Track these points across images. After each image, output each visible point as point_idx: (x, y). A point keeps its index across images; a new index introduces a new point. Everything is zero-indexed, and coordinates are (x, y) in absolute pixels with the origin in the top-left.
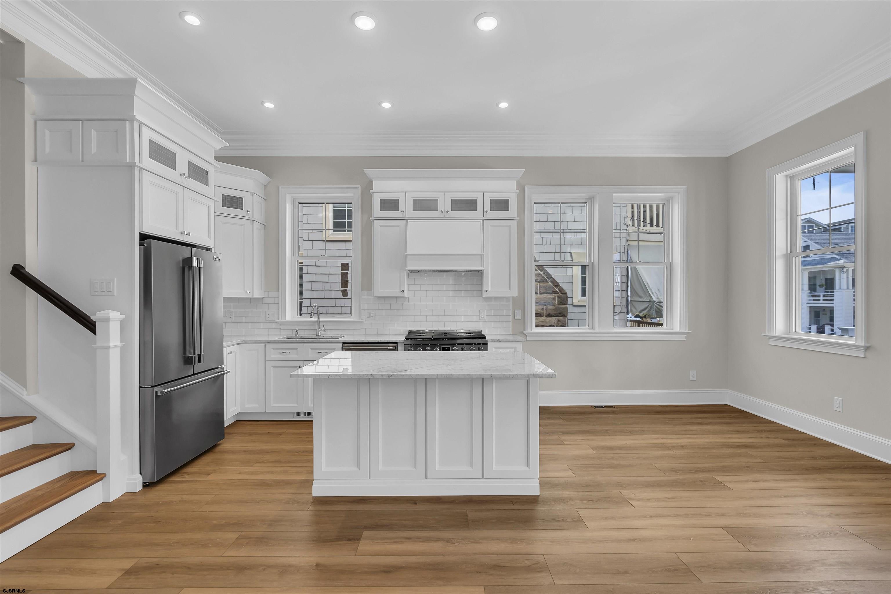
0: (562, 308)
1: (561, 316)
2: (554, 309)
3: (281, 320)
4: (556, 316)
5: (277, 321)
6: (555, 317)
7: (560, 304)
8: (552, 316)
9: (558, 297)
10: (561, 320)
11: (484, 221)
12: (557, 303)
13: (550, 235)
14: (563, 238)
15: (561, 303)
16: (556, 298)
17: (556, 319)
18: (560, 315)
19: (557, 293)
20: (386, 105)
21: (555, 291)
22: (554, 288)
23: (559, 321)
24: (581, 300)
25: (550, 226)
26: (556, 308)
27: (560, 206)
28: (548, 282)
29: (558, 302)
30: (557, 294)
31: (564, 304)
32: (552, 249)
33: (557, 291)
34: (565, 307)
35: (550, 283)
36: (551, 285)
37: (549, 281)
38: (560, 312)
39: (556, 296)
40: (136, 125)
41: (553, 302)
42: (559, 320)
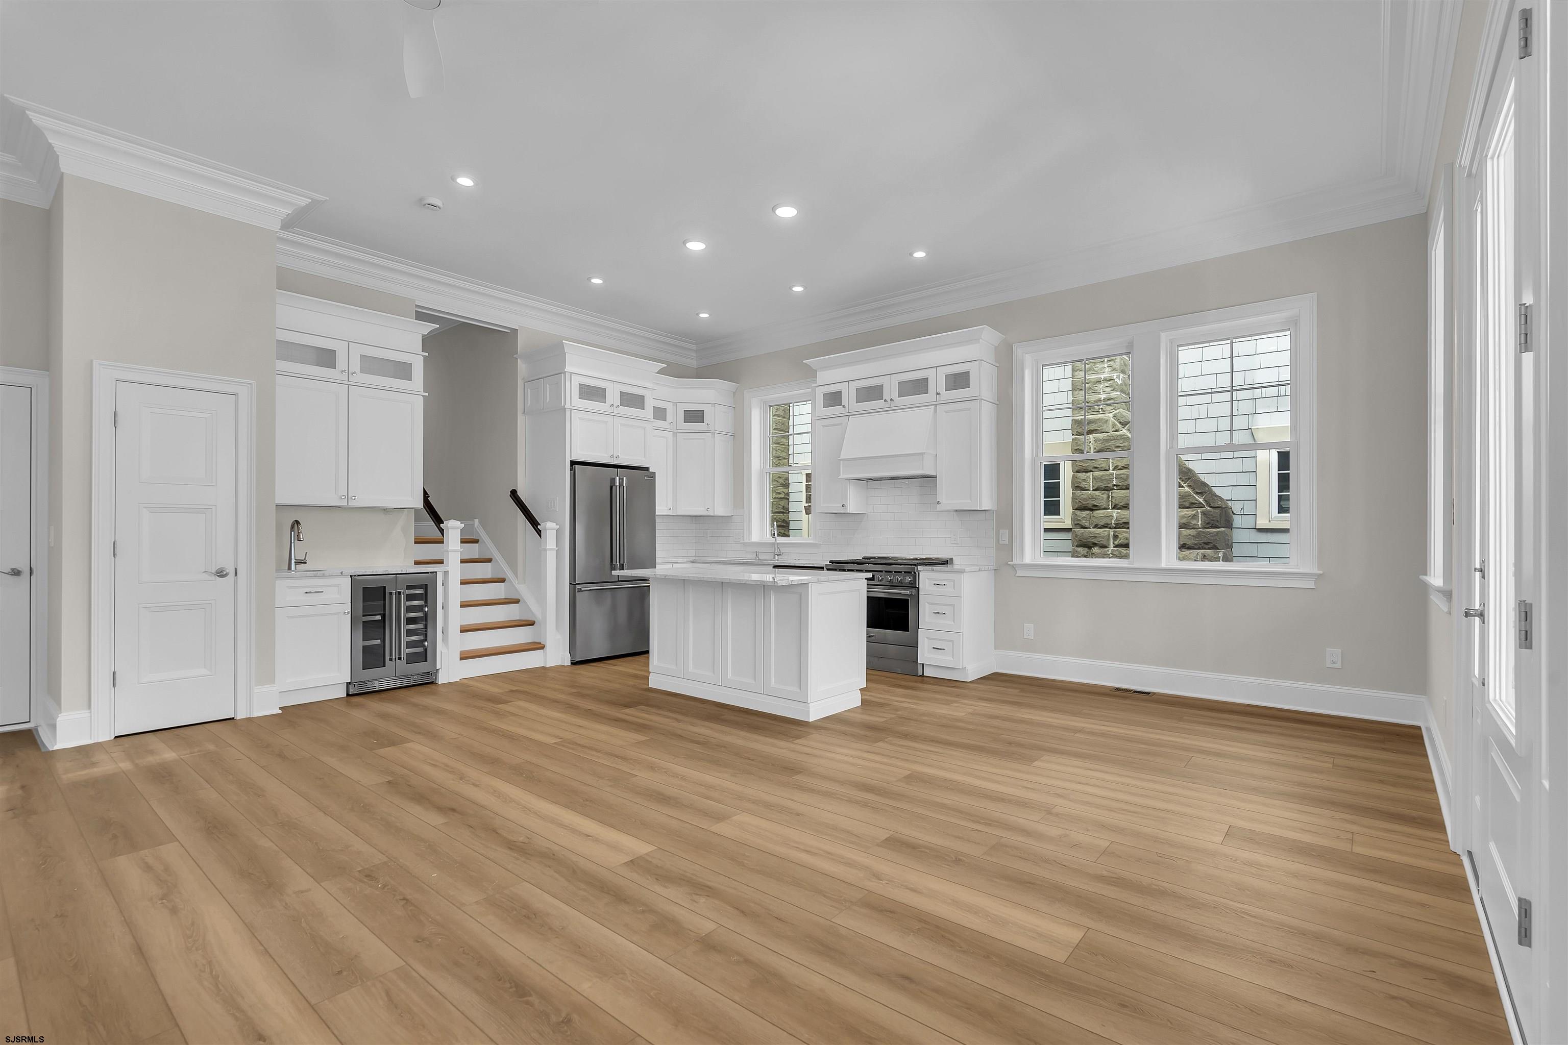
0: (1210, 533)
1: (1209, 549)
2: (1193, 536)
3: (746, 541)
4: (1199, 549)
5: (742, 541)
6: (1198, 551)
7: (1207, 526)
8: (1189, 548)
9: (1203, 513)
10: (1209, 555)
11: (936, 406)
12: (1201, 524)
13: (1207, 398)
14: (1235, 403)
15: (1208, 523)
16: (1200, 516)
17: (1200, 554)
18: (1207, 547)
19: (1200, 506)
20: (798, 289)
21: (1196, 503)
22: (1195, 497)
23: (1206, 558)
24: (1276, 519)
25: (1209, 383)
26: (1199, 534)
27: (1232, 343)
28: (1183, 487)
29: (1203, 522)
30: (1202, 507)
31: (1214, 525)
32: (1212, 425)
33: (1201, 503)
34: (1219, 532)
35: (1187, 489)
36: (1187, 492)
37: (1184, 485)
38: (1205, 540)
39: (1199, 511)
40: (568, 376)
41: (1192, 522)
42: (1205, 556)
